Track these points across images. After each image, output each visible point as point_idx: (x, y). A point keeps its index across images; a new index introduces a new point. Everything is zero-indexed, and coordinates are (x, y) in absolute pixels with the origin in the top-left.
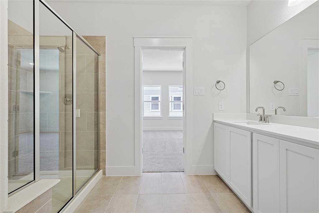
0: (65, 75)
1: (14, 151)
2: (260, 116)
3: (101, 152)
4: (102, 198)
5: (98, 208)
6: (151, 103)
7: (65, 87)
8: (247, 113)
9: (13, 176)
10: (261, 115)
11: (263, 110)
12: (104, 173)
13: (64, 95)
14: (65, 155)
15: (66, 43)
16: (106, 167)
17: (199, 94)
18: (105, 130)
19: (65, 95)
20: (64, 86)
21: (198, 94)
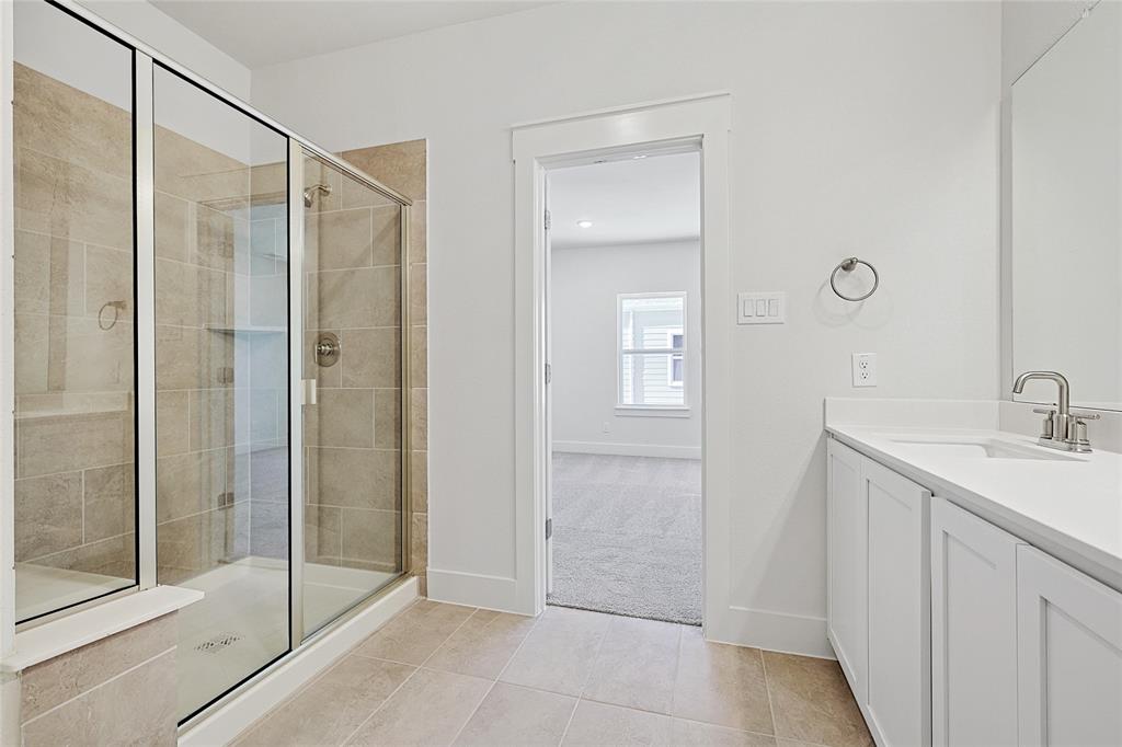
0: (320, 274)
1: (221, 493)
2: (1046, 416)
3: (414, 520)
4: (383, 669)
5: (354, 701)
6: (670, 355)
7: (320, 310)
8: (1001, 398)
9: (220, 562)
10: (1052, 413)
11: (1061, 387)
12: (423, 591)
13: (316, 335)
14: (319, 518)
15: (322, 177)
16: (428, 569)
17: (762, 320)
18: (426, 449)
19: (320, 336)
20: (317, 310)
21: (755, 319)
